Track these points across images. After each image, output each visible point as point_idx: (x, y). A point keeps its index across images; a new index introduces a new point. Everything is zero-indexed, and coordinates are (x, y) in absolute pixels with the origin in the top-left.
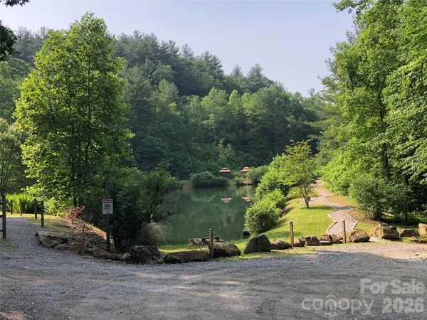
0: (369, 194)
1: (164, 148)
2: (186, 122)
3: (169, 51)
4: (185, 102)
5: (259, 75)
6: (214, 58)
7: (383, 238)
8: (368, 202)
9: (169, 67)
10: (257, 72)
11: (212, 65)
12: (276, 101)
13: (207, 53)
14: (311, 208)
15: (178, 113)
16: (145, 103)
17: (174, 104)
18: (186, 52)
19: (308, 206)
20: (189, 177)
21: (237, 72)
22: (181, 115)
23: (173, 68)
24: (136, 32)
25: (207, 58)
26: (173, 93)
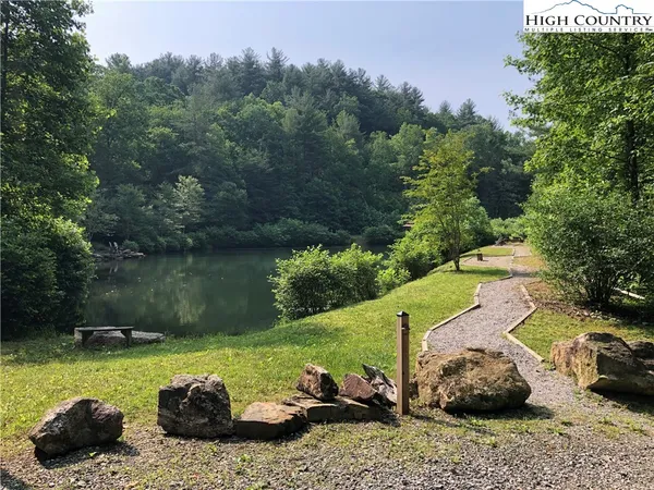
0: (574, 234)
1: (335, 194)
2: (366, 163)
3: (357, 81)
4: (368, 139)
5: (471, 113)
6: (415, 90)
7: (593, 389)
8: (569, 256)
9: (354, 98)
10: (468, 110)
11: (411, 99)
12: (488, 140)
13: (406, 84)
14: (462, 272)
15: (356, 152)
16: (316, 138)
17: (352, 141)
18: (381, 84)
19: (458, 267)
20: (363, 231)
21: (445, 109)
22: (360, 154)
23: (361, 101)
24: (321, 61)
25: (405, 90)
26: (353, 127)
